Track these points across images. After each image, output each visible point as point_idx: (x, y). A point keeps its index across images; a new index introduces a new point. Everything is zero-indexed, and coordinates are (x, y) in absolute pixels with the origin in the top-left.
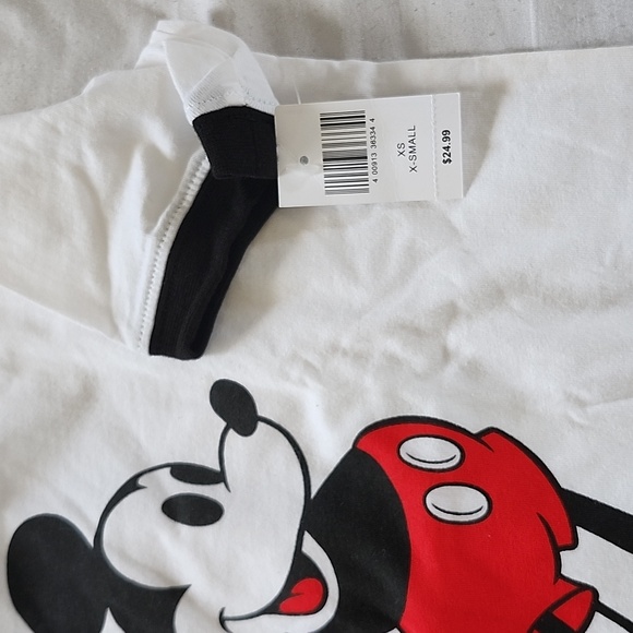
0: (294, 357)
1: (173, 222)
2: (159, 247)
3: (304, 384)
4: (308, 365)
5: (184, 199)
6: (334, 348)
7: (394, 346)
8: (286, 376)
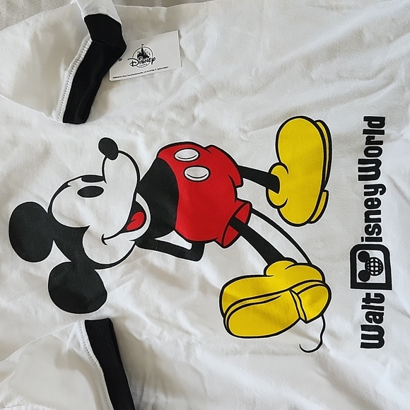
0: (133, 123)
3: (137, 134)
4: (139, 126)
6: (149, 118)
7: (173, 115)
8: (129, 132)
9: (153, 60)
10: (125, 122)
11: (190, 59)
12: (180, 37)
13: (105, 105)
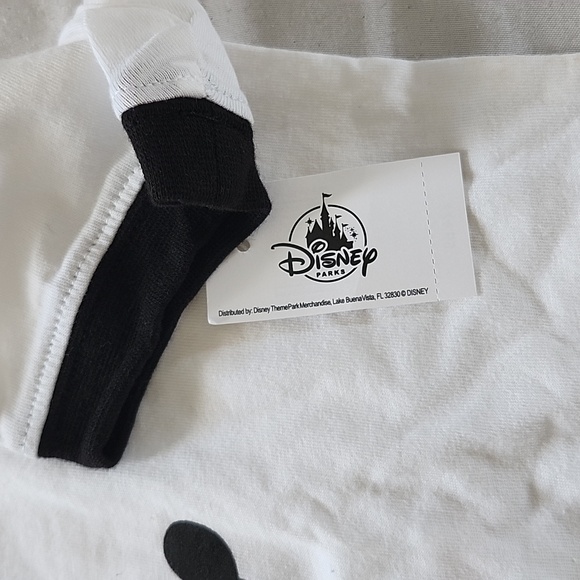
0: (297, 495)
1: (83, 267)
2: (63, 302)
3: (312, 537)
4: (318, 507)
5: (101, 231)
6: (361, 484)
8: (283, 523)
9: (367, 260)
10: (265, 482)
11: (512, 262)
12: (467, 175)
13: (190, 405)
